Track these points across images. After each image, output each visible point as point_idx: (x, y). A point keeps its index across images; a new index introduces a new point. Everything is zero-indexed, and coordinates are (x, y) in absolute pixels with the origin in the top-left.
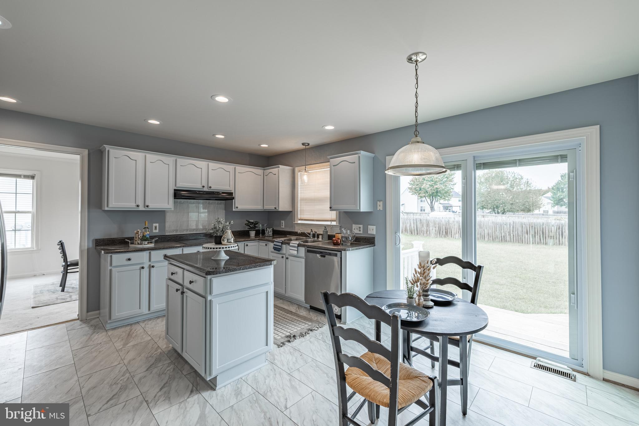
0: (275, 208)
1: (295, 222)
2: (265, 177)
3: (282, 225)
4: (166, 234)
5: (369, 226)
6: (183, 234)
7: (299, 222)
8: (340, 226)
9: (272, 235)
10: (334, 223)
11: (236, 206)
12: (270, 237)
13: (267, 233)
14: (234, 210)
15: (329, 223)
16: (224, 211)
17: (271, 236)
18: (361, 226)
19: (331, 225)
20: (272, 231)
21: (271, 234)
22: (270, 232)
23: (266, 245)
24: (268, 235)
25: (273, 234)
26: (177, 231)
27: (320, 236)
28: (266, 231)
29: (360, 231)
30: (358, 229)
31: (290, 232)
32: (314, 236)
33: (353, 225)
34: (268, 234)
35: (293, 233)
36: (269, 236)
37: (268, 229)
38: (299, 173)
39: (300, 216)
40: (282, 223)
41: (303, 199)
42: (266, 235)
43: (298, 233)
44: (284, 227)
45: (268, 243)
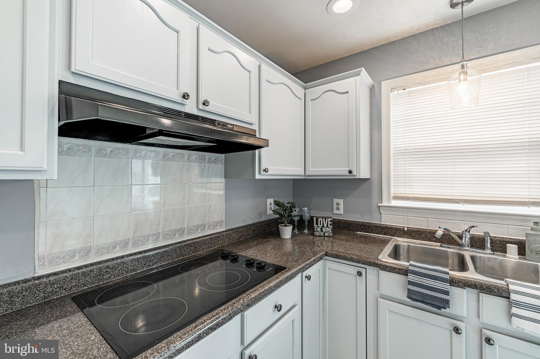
0: (350, 172)
1: (382, 203)
2: (309, 103)
3: (338, 209)
4: (40, 272)
6: (113, 259)
7: (395, 203)
9: (331, 234)
11: (263, 167)
12: (326, 238)
13: (319, 229)
14: (258, 177)
16: (223, 180)
17: (330, 236)
20: (331, 225)
21: (328, 230)
22: (325, 226)
23: (359, 274)
24: (322, 234)
25: (333, 230)
26: (87, 252)
27: (512, 248)
28: (317, 224)
31: (365, 226)
32: (477, 243)
34: (322, 230)
35: (376, 227)
36: (325, 236)
37: (320, 220)
38: (392, 94)
39: (394, 191)
40: (337, 203)
41: (406, 151)
42: (318, 234)
43: (405, 231)
44: (342, 214)
45: (366, 268)
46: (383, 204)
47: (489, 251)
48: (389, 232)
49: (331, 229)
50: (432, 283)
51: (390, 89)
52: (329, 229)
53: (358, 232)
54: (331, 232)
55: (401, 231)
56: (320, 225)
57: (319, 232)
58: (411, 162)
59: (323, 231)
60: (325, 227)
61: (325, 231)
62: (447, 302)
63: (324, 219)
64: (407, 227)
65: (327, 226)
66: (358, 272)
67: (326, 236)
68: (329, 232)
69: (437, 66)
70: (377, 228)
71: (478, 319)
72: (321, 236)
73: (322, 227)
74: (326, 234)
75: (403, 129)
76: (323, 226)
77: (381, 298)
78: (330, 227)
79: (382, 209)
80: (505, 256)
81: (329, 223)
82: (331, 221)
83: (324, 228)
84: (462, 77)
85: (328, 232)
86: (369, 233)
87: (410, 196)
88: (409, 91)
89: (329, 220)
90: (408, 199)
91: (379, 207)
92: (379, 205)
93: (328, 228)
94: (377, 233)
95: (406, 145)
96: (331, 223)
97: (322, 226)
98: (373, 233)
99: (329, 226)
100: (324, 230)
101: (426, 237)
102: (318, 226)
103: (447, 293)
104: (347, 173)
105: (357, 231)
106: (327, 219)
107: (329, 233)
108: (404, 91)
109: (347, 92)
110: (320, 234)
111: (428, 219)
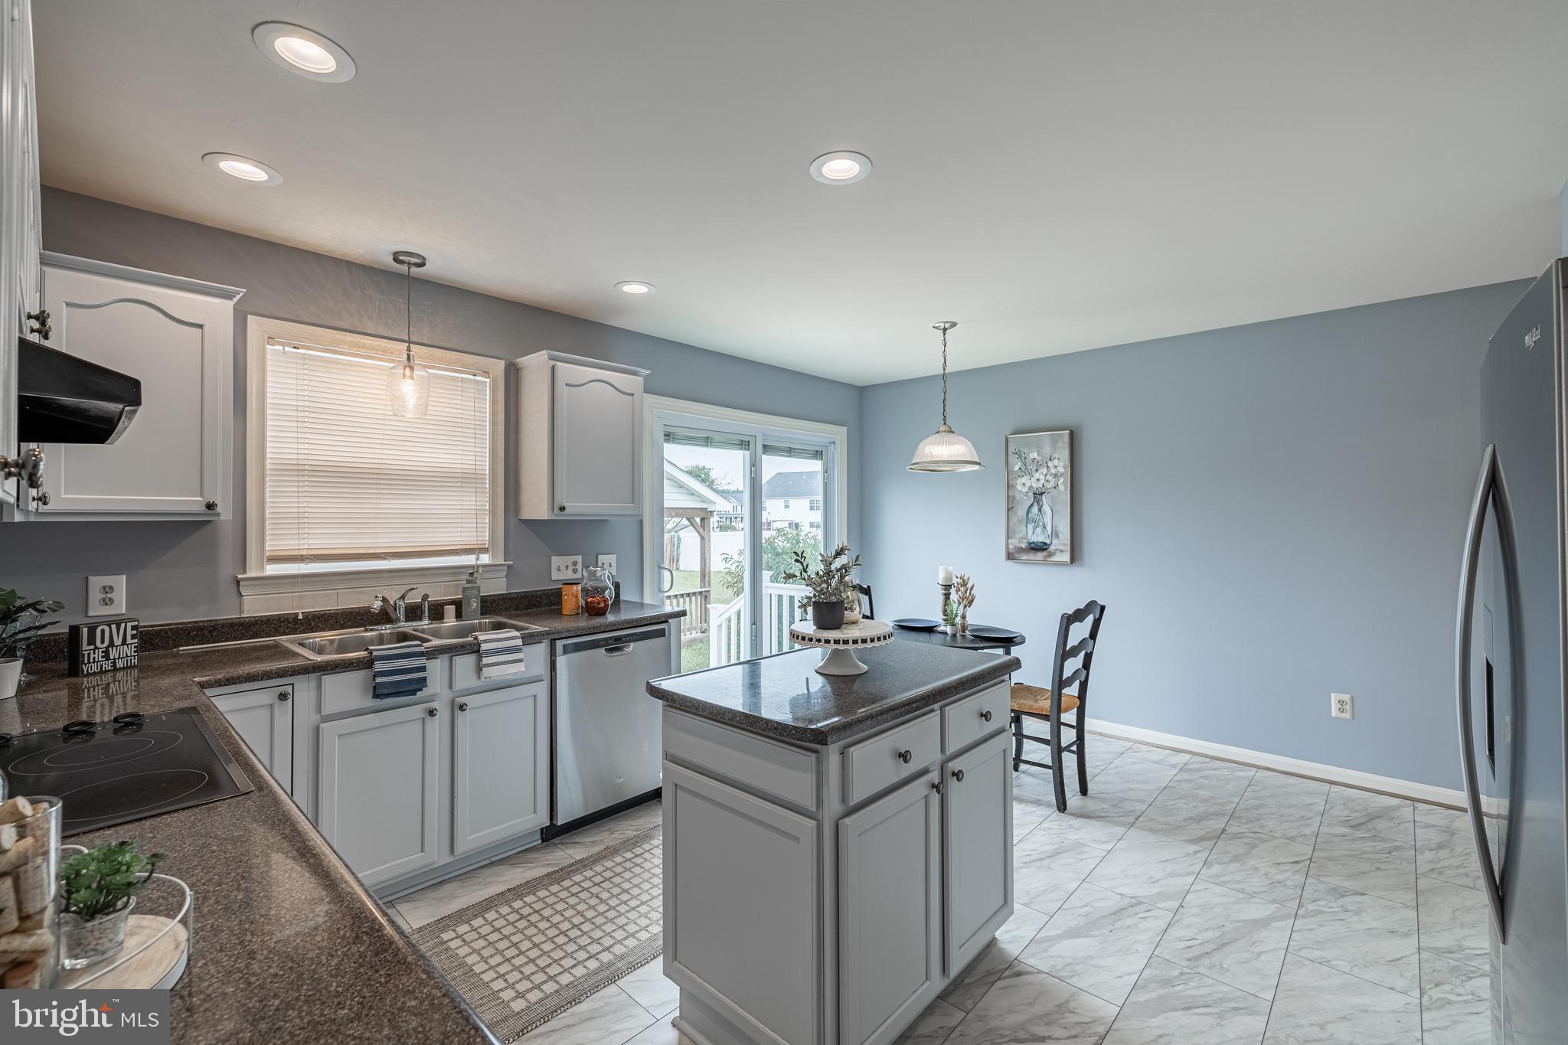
0: (210, 505)
1: (245, 572)
3: (106, 601)
5: (599, 556)
7: (272, 570)
8: (509, 566)
9: (135, 661)
10: (485, 559)
12: (120, 675)
13: (98, 655)
15: (469, 560)
17: (132, 667)
18: (579, 559)
19: (478, 566)
20: (133, 637)
21: (127, 652)
22: (118, 641)
23: (281, 696)
24: (108, 665)
25: (141, 647)
27: (450, 610)
28: (91, 642)
29: (575, 571)
30: (571, 567)
31: (201, 629)
32: (414, 613)
33: (554, 559)
34: (107, 656)
36: (115, 669)
37: (103, 631)
38: (269, 347)
39: (271, 545)
40: (104, 588)
41: (300, 468)
42: (95, 668)
43: (300, 620)
44: (124, 612)
45: (293, 684)
46: (249, 574)
47: (426, 621)
48: (263, 631)
49: (135, 647)
50: (408, 663)
51: (266, 336)
52: (130, 650)
53: (180, 648)
54: (134, 656)
55: (289, 622)
56: (103, 642)
57: (97, 662)
58: (307, 489)
59: (112, 657)
60: (117, 646)
61: (117, 657)
62: (424, 679)
63: (114, 627)
64: (302, 613)
65: (124, 642)
66: (281, 694)
67: (120, 669)
68: (129, 655)
69: (356, 329)
70: (235, 628)
71: (450, 691)
72: (106, 671)
73: (107, 648)
74: (120, 664)
75: (295, 424)
76: (112, 644)
77: (324, 722)
78: (131, 644)
79: (243, 586)
80: (443, 623)
81: (129, 632)
82: (134, 627)
83: (115, 648)
84: (408, 372)
85: (127, 656)
86: (213, 643)
87: (304, 553)
88: (305, 354)
89: (129, 625)
90: (302, 559)
91: (238, 583)
92: (239, 576)
93: (126, 646)
94: (236, 639)
95: (300, 457)
96: (135, 632)
97: (106, 644)
98: (222, 642)
99: (129, 641)
100: (114, 653)
101: (337, 622)
102: (96, 648)
103: (423, 669)
104: (203, 508)
105: (177, 646)
106: (123, 625)
107: (129, 658)
108: (295, 350)
109: (201, 326)
110: (101, 666)
111: (339, 591)
